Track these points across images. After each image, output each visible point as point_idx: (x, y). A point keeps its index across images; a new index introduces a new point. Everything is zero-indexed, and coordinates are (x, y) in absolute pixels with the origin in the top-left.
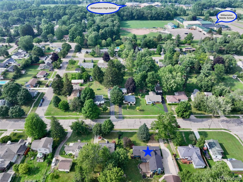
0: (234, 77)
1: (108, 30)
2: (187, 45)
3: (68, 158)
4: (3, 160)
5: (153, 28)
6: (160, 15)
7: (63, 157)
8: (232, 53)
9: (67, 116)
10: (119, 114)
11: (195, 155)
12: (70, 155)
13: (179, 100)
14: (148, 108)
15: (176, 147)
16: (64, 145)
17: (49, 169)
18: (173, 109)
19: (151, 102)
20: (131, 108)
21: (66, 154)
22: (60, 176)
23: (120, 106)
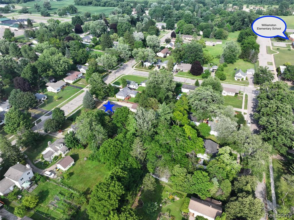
0: (88, 49)
3: (57, 162)
7: (50, 166)
10: (44, 113)
11: (129, 91)
12: (56, 158)
13: (77, 76)
14: (62, 94)
15: (114, 97)
16: (33, 164)
17: (55, 180)
18: (80, 84)
19: (60, 88)
20: (48, 103)
21: (50, 163)
22: (72, 171)
23: (35, 108)
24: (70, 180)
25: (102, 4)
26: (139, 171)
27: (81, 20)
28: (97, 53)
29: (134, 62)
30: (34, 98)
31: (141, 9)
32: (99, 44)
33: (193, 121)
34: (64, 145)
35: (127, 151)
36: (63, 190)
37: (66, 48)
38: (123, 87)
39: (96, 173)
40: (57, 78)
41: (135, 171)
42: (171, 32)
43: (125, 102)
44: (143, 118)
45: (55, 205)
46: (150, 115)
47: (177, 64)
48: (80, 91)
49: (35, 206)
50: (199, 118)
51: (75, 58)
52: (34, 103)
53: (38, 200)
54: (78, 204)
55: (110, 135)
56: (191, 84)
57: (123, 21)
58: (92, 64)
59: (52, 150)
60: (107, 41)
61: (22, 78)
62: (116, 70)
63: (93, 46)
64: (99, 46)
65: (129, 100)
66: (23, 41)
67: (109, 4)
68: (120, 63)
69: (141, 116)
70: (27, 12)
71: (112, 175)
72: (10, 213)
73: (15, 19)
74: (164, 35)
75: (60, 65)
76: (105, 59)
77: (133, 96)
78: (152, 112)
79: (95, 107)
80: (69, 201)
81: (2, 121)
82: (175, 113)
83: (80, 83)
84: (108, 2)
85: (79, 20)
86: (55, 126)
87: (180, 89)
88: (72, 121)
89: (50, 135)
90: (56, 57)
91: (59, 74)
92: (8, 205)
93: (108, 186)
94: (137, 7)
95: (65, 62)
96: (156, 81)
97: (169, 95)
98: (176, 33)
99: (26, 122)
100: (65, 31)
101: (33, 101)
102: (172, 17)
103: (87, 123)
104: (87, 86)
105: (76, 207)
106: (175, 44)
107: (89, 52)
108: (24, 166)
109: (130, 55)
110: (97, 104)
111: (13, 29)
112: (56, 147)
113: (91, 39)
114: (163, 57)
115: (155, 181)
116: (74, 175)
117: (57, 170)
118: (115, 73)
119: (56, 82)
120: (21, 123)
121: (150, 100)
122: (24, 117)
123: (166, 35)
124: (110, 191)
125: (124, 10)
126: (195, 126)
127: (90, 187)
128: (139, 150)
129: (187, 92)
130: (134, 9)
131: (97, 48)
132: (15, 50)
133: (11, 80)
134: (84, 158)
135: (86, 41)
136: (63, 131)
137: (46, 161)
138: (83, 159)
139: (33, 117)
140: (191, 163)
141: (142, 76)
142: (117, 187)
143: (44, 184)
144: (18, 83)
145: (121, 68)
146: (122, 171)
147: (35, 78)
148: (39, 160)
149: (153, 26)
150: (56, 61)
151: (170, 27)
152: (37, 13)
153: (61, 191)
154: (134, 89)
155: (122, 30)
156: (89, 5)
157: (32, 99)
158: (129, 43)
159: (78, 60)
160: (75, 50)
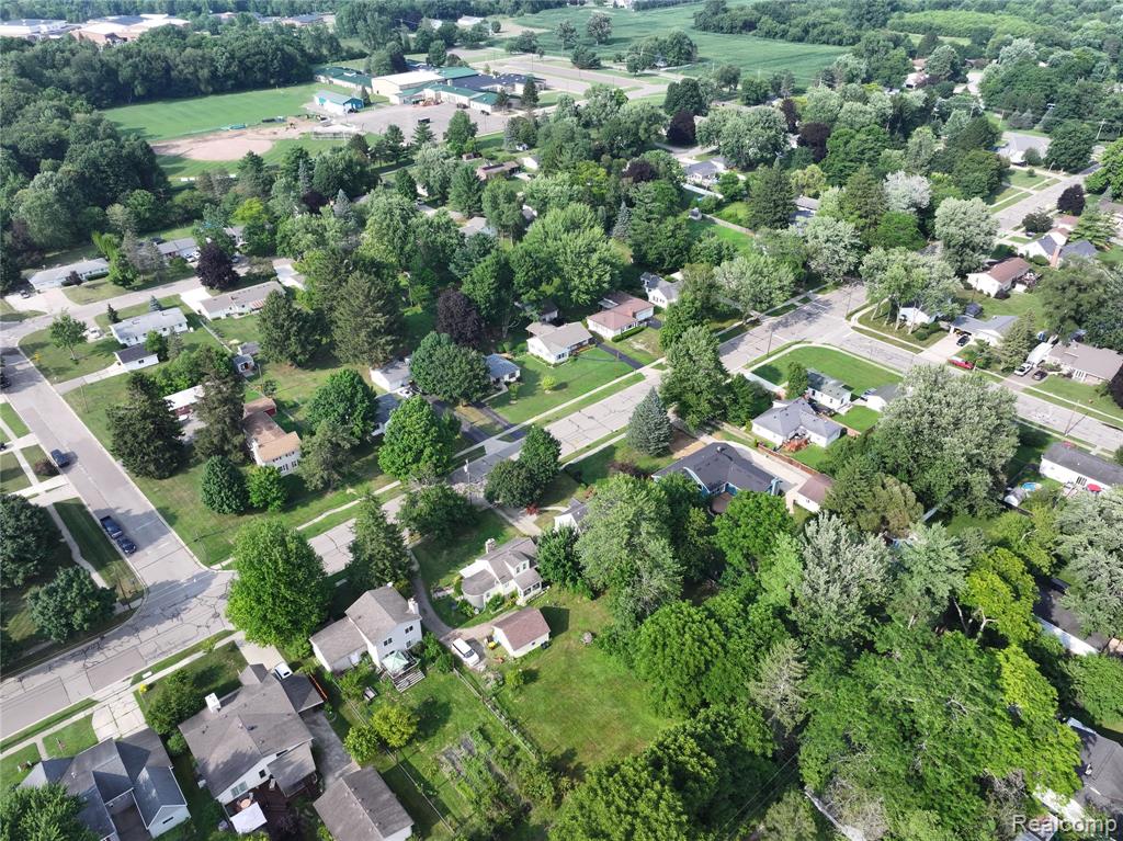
0: (696, 215)
1: (103, 155)
2: (468, 158)
3: (496, 615)
4: (273, 757)
5: (264, 121)
6: (254, 64)
7: (474, 625)
8: (629, 152)
9: (316, 521)
10: (498, 427)
11: (808, 416)
12: (498, 602)
13: (634, 315)
14: (570, 373)
15: (744, 428)
16: (429, 596)
17: (477, 679)
18: (637, 346)
19: (567, 351)
20: (521, 394)
21: (477, 612)
22: (535, 668)
23: (479, 405)
24: (522, 698)
25: (793, 31)
26: (764, 765)
27: (698, 95)
28: (726, 240)
29: (858, 295)
30: (482, 373)
31: (953, 65)
32: (741, 200)
33: (1056, 624)
34: (531, 566)
35: (738, 672)
36: (491, 723)
37: (624, 204)
38: (789, 397)
39: (610, 703)
40: (567, 311)
41: (749, 761)
42: (1065, 181)
43: (780, 457)
44: (834, 566)
45: (459, 766)
46: (867, 559)
47: (1052, 339)
48: (632, 374)
49: (402, 743)
50: (1090, 627)
51: (644, 248)
52: (477, 391)
53: (414, 727)
54: (527, 793)
55: (692, 578)
56: (1099, 447)
57: (861, 119)
58: (696, 282)
59: (491, 570)
60: (774, 198)
61: (465, 296)
62: (779, 318)
63: (719, 205)
64: (740, 209)
65: (800, 452)
66: (498, 154)
67: (823, 33)
68: (801, 290)
69: (826, 552)
70: (532, 50)
71: (660, 753)
72: (334, 734)
73: (492, 70)
74: (1028, 195)
75: (586, 271)
76: (748, 274)
77: (820, 441)
78: (876, 552)
79: (665, 452)
80: (500, 771)
81: (380, 424)
82: (975, 578)
83: (637, 344)
84: (821, 24)
85: (691, 96)
86: (522, 489)
87: (1033, 461)
88: (580, 482)
89: (500, 512)
90: (579, 241)
91: (577, 301)
92: (335, 710)
93: (632, 793)
94: (933, 56)
95: (607, 263)
96: (932, 415)
97: (973, 484)
98: (1089, 191)
99: (440, 452)
100: (636, 134)
101: (477, 383)
102: (1090, 112)
103: (623, 520)
104: (659, 361)
105: (517, 803)
106: (1068, 242)
107: (697, 225)
108: (402, 601)
109: (852, 268)
110: (675, 441)
111: (477, 108)
112: (507, 564)
113: (717, 176)
114: (993, 295)
115: (813, 834)
116: (537, 684)
117: (492, 644)
118: (774, 327)
119: (563, 324)
120: (427, 451)
121: (883, 486)
122: (438, 436)
123: (1035, 192)
124: (635, 815)
125: (874, 65)
126: (1060, 657)
127: (579, 750)
128: (784, 688)
129: (1062, 481)
130: (919, 63)
131: (731, 216)
132: (466, 188)
133: (431, 289)
134: (584, 631)
135: (698, 181)
136: (540, 513)
137: (465, 603)
138: (577, 637)
139: (464, 433)
140: (992, 824)
141: (879, 361)
142: (665, 814)
143: (442, 678)
144: (448, 308)
145: (804, 311)
146: (697, 750)
147: (500, 304)
148: (449, 592)
149: (983, 153)
150: (579, 255)
151: (1069, 158)
152: (562, 52)
153: (484, 724)
154: (830, 410)
155: (847, 154)
156: (744, 32)
157: (476, 376)
158: (860, 217)
159: (652, 256)
160: (649, 220)
